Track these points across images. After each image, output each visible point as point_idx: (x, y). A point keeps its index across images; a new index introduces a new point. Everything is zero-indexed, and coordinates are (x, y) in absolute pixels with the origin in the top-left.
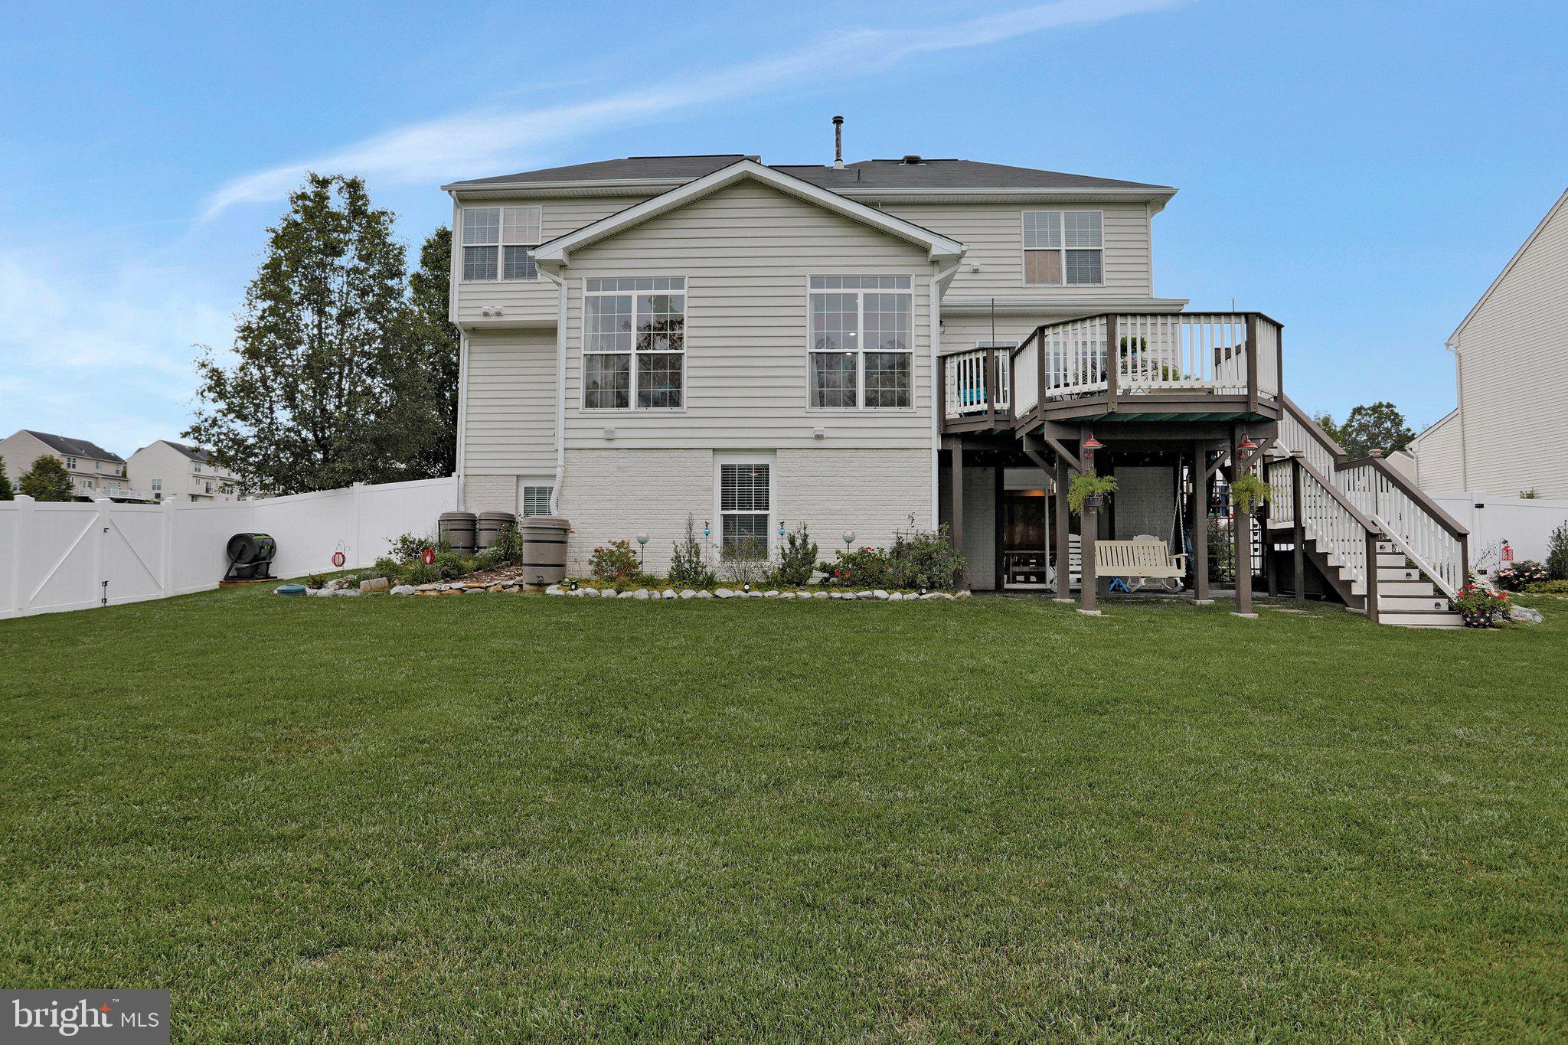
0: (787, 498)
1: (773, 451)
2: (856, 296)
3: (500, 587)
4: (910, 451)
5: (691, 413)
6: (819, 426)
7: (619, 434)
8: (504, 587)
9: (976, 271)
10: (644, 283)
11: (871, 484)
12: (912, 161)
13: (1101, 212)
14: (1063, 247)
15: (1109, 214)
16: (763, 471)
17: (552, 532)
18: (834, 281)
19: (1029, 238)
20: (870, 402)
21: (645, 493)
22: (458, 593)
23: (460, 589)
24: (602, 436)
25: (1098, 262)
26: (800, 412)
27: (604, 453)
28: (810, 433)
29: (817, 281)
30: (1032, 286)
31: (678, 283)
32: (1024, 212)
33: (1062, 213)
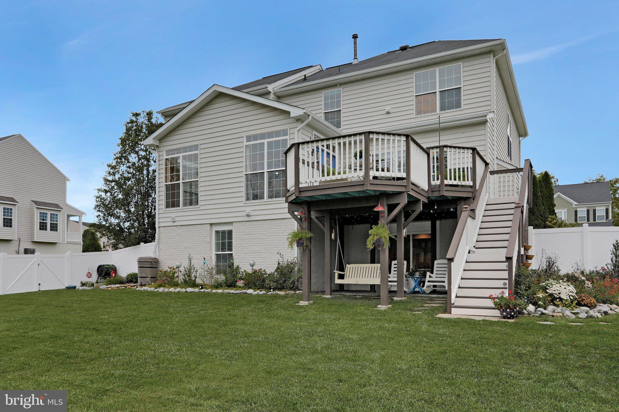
0: (237, 246)
1: (231, 223)
2: (264, 143)
3: (130, 286)
4: (287, 220)
5: (202, 208)
6: (248, 210)
7: (177, 219)
8: (131, 286)
9: (388, 113)
10: (185, 149)
11: (271, 237)
12: (404, 49)
13: (461, 64)
14: (438, 90)
15: (465, 64)
16: (230, 232)
17: (148, 263)
18: (256, 137)
19: (417, 88)
20: (270, 197)
21: (187, 245)
22: (117, 288)
23: (118, 287)
24: (171, 220)
25: (459, 95)
26: (242, 204)
27: (172, 228)
28: (244, 214)
29: (249, 139)
30: (419, 116)
31: (196, 147)
32: (416, 73)
33: (437, 69)
